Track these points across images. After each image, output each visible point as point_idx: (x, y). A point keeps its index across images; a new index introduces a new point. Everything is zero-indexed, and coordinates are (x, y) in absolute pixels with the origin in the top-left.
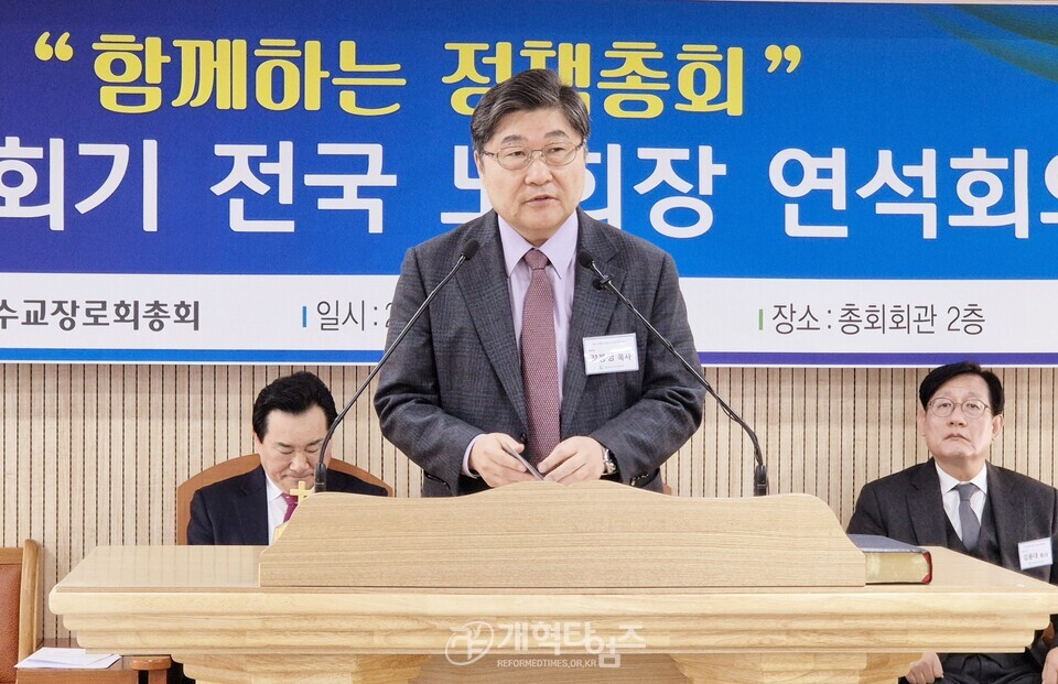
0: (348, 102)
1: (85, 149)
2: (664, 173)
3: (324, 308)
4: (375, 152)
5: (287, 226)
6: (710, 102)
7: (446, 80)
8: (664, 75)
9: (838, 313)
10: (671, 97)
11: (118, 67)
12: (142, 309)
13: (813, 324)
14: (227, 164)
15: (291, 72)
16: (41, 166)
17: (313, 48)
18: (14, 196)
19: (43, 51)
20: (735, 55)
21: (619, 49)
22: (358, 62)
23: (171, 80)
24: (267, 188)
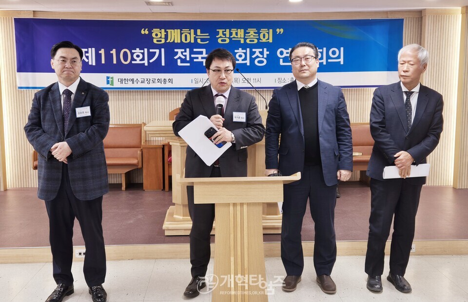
1: (151, 50)
2: (257, 54)
3: (195, 79)
4: (204, 50)
5: (189, 64)
6: (266, 40)
7: (217, 37)
8: (257, 35)
9: (290, 79)
10: (259, 39)
11: (157, 35)
12: (162, 80)
13: (285, 81)
14: (177, 53)
15: (188, 35)
16: (143, 54)
17: (192, 31)
18: (138, 59)
19: (143, 32)
20: (271, 31)
21: (249, 30)
22: (201, 33)
23: (166, 37)
24: (185, 57)
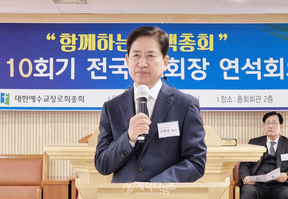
1: (58, 60)
2: (194, 65)
5: (105, 78)
6: (205, 48)
8: (194, 41)
9: (237, 98)
10: (196, 46)
11: (66, 41)
12: (71, 98)
13: (231, 100)
14: (91, 63)
15: (106, 42)
16: (48, 65)
17: (111, 36)
18: (42, 71)
19: (48, 38)
20: (211, 36)
21: (183, 35)
22: (122, 39)
23: (78, 44)
24: (100, 69)
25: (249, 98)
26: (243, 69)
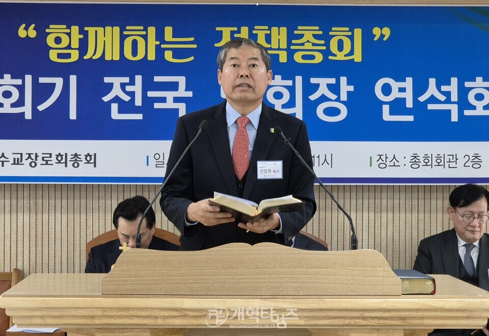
0: (168, 56)
1: (42, 80)
2: (323, 90)
3: (157, 157)
4: (182, 80)
5: (139, 117)
6: (345, 56)
7: (217, 45)
8: (323, 42)
9: (409, 158)
10: (327, 53)
11: (58, 40)
12: (69, 157)
13: (397, 164)
14: (110, 86)
15: (141, 42)
16: (21, 89)
17: (152, 30)
18: (8, 103)
19: (22, 33)
20: (358, 32)
21: (301, 30)
22: (173, 37)
23: (83, 46)
24: (129, 98)
25: (434, 159)
26: (422, 99)
